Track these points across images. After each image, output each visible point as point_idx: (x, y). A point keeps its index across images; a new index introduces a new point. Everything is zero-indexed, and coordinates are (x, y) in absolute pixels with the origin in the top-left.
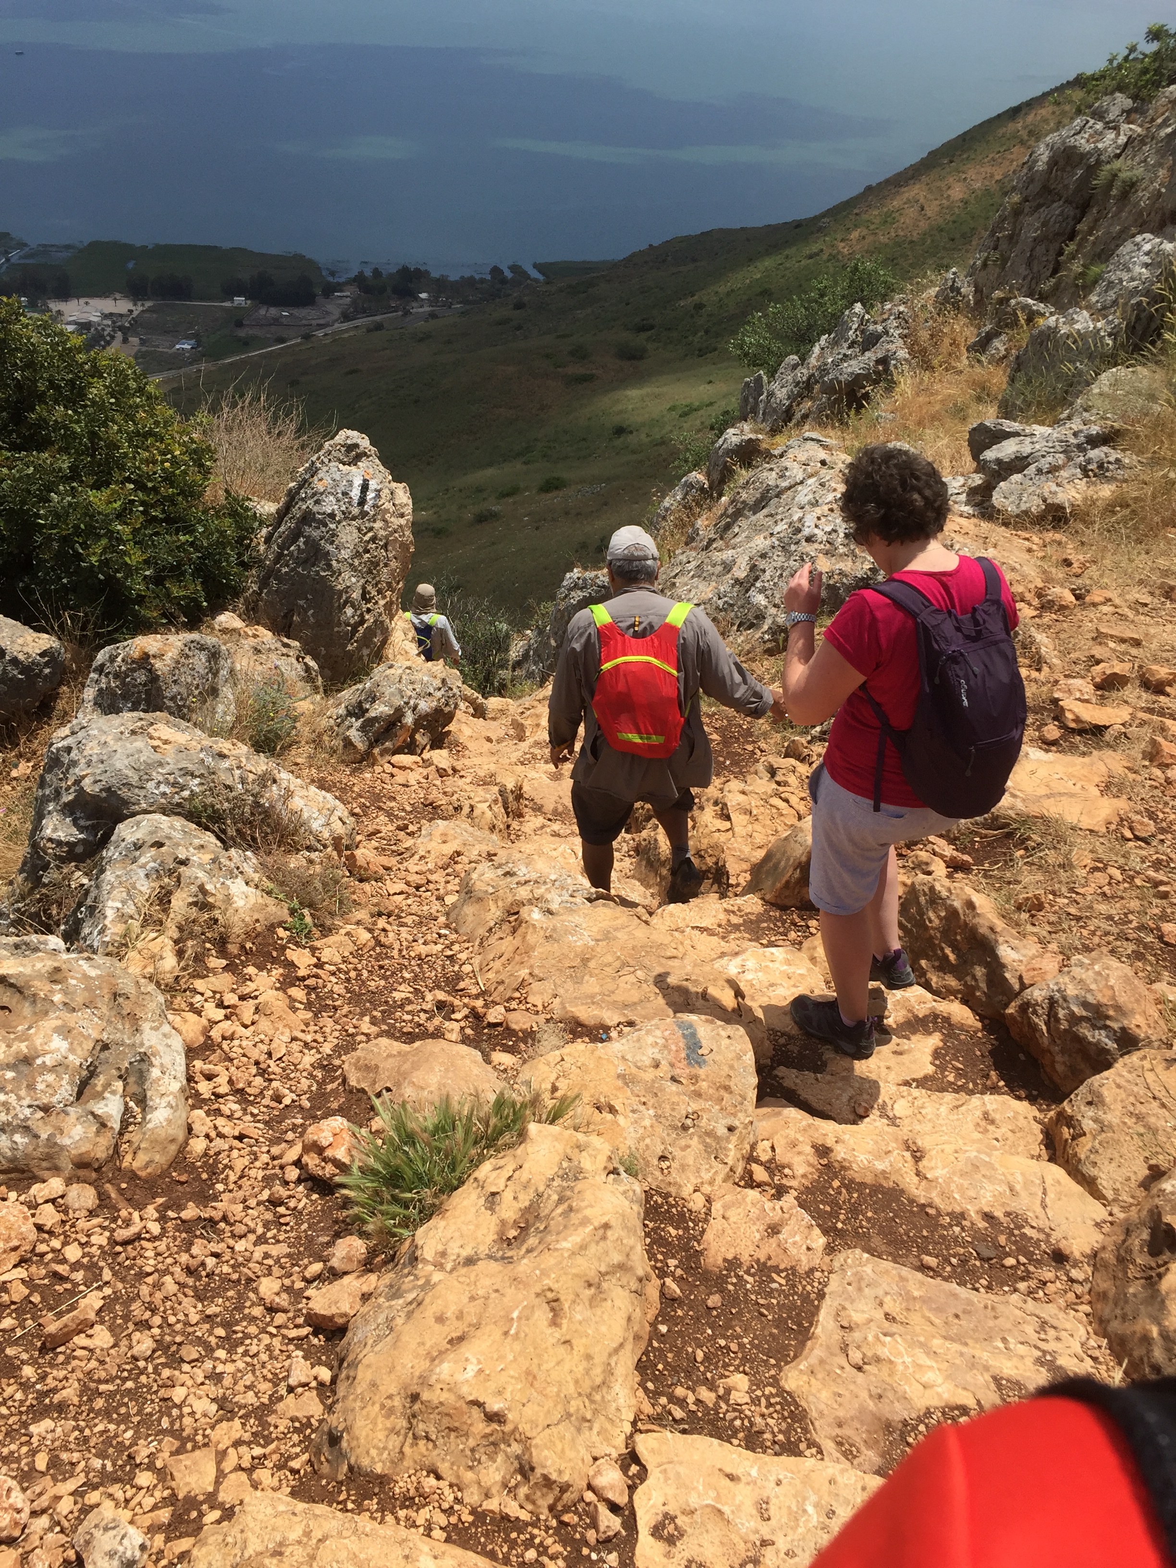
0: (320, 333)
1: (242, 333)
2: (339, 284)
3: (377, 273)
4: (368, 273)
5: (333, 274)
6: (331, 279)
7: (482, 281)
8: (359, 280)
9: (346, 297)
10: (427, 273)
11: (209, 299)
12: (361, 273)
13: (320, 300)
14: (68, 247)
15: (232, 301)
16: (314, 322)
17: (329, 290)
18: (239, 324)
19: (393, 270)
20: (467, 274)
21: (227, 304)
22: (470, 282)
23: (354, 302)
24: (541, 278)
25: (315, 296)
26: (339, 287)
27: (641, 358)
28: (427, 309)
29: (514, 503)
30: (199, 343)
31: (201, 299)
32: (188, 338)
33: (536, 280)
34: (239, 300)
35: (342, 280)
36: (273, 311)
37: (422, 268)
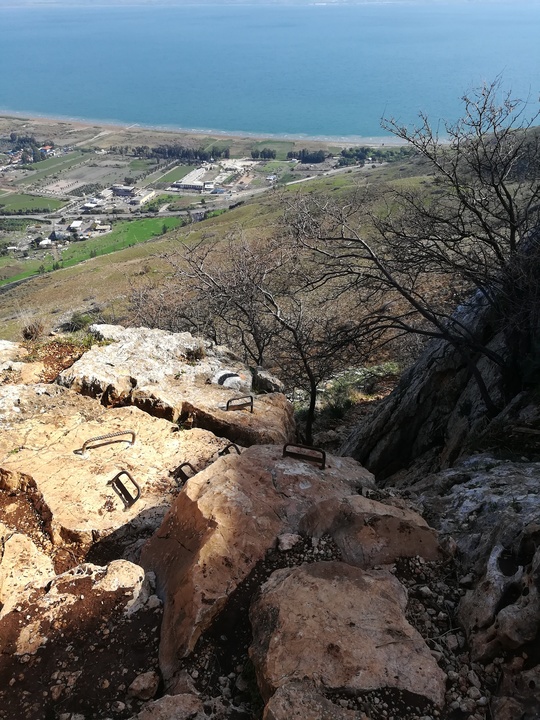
0: (325, 174)
1: (294, 173)
8: (344, 152)
9: (337, 159)
13: (327, 160)
15: (291, 160)
16: (323, 169)
17: (331, 156)
18: (293, 170)
21: (289, 162)
23: (341, 161)
25: (325, 158)
28: (371, 164)
32: (272, 175)
34: (294, 160)
36: (307, 165)
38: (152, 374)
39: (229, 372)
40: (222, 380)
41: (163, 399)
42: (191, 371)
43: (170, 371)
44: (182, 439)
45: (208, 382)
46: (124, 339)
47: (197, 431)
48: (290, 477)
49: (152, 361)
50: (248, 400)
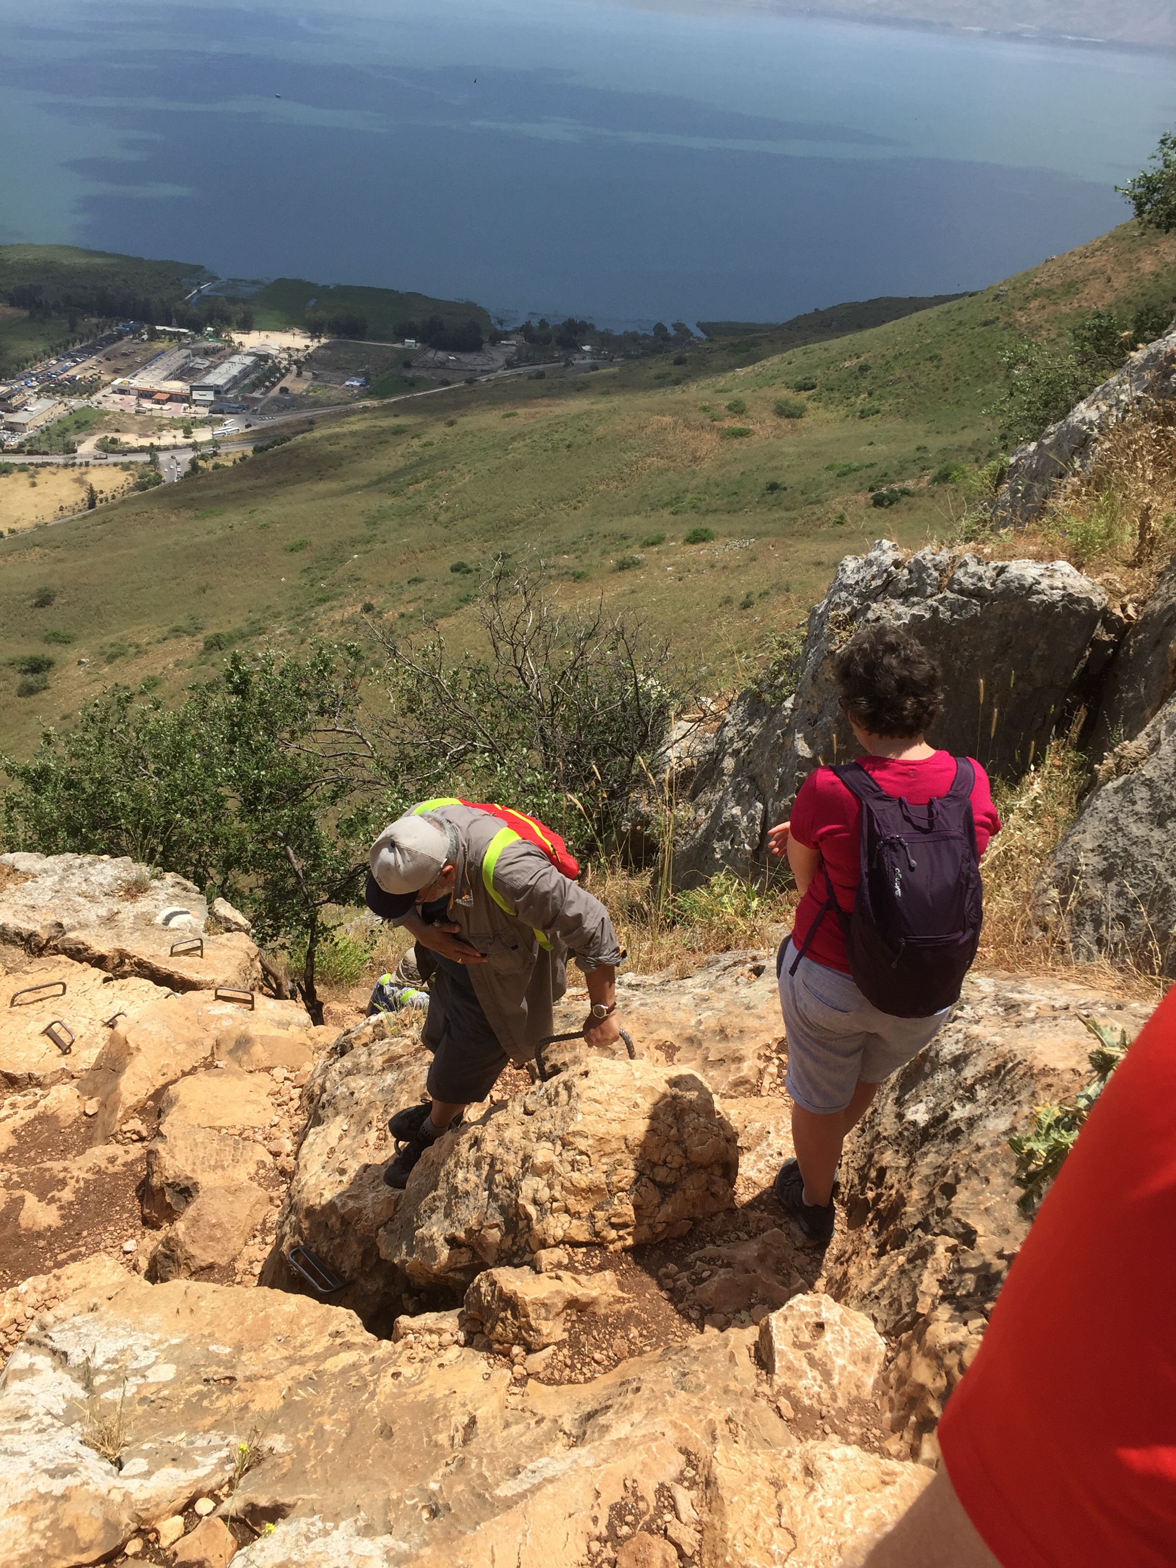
0: (483, 379)
1: (409, 374)
2: (506, 333)
3: (543, 324)
4: (535, 323)
5: (501, 322)
6: (499, 327)
7: (645, 337)
8: (526, 330)
9: (511, 345)
10: (593, 326)
11: (380, 341)
12: (528, 323)
13: (486, 346)
14: (255, 283)
15: (403, 342)
16: (479, 368)
17: (496, 338)
18: (408, 365)
19: (560, 322)
20: (631, 329)
21: (398, 346)
22: (633, 338)
23: (519, 350)
24: (704, 336)
25: (482, 342)
26: (506, 335)
27: (800, 416)
28: (588, 361)
29: (658, 553)
30: (367, 381)
31: (375, 340)
32: (357, 375)
33: (699, 339)
34: (410, 342)
35: (509, 329)
36: (441, 355)
37: (588, 322)
38: (81, 917)
39: (178, 909)
40: (168, 920)
41: (93, 944)
42: (128, 910)
43: (104, 912)
44: (116, 989)
45: (150, 923)
46: (46, 872)
47: (134, 981)
48: (214, 1016)
49: (81, 900)
50: (198, 943)
